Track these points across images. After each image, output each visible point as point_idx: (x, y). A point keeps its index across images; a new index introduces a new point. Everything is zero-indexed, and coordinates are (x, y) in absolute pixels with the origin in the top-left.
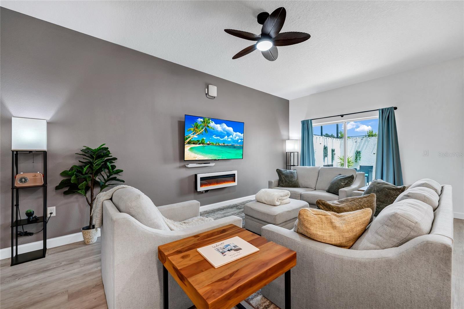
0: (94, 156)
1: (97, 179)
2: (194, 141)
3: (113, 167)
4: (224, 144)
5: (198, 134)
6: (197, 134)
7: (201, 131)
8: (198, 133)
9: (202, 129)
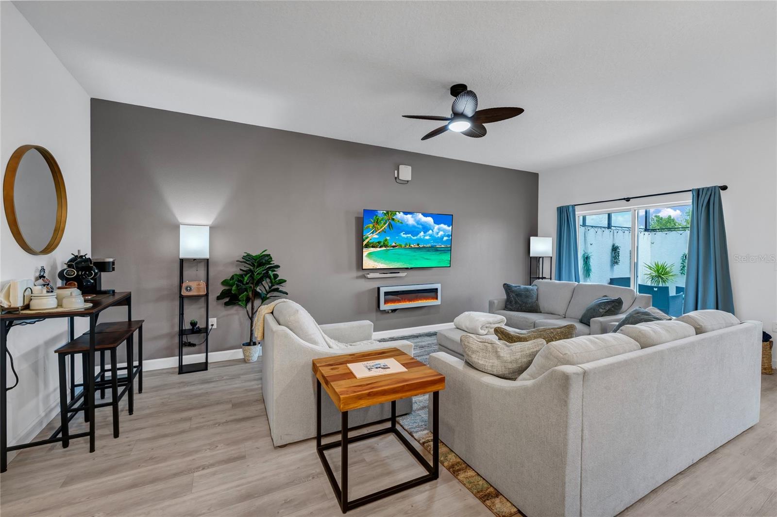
2: (373, 243)
4: (418, 245)
6: (377, 232)
7: (384, 228)
8: (378, 232)
9: (385, 224)
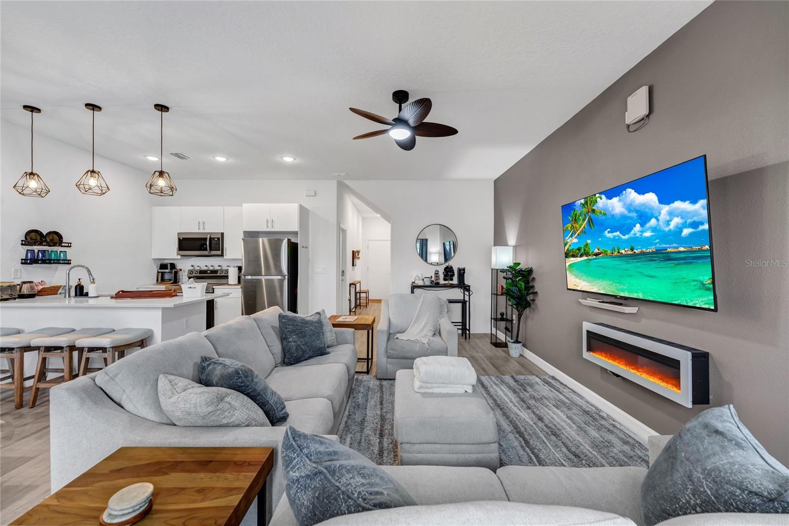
4: (632, 249)
5: (578, 235)
6: (576, 235)
7: (583, 226)
8: (578, 233)
9: (584, 220)
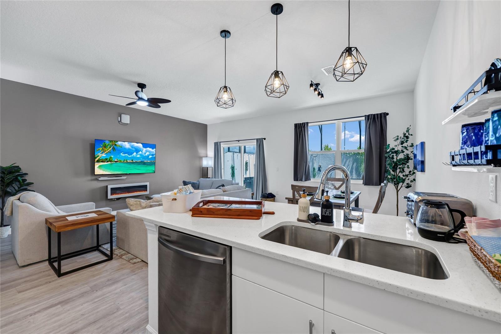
0: (6, 173)
1: (8, 190)
3: (24, 180)
4: (132, 161)
5: (106, 153)
6: (105, 153)
7: (109, 150)
9: (110, 147)
